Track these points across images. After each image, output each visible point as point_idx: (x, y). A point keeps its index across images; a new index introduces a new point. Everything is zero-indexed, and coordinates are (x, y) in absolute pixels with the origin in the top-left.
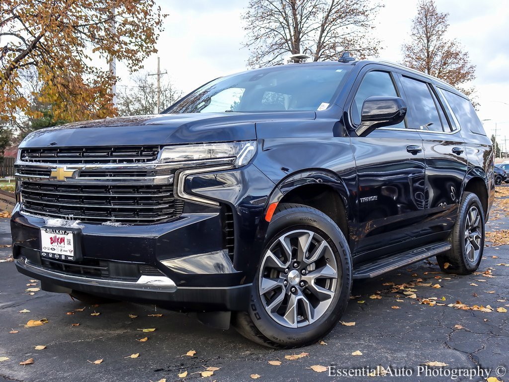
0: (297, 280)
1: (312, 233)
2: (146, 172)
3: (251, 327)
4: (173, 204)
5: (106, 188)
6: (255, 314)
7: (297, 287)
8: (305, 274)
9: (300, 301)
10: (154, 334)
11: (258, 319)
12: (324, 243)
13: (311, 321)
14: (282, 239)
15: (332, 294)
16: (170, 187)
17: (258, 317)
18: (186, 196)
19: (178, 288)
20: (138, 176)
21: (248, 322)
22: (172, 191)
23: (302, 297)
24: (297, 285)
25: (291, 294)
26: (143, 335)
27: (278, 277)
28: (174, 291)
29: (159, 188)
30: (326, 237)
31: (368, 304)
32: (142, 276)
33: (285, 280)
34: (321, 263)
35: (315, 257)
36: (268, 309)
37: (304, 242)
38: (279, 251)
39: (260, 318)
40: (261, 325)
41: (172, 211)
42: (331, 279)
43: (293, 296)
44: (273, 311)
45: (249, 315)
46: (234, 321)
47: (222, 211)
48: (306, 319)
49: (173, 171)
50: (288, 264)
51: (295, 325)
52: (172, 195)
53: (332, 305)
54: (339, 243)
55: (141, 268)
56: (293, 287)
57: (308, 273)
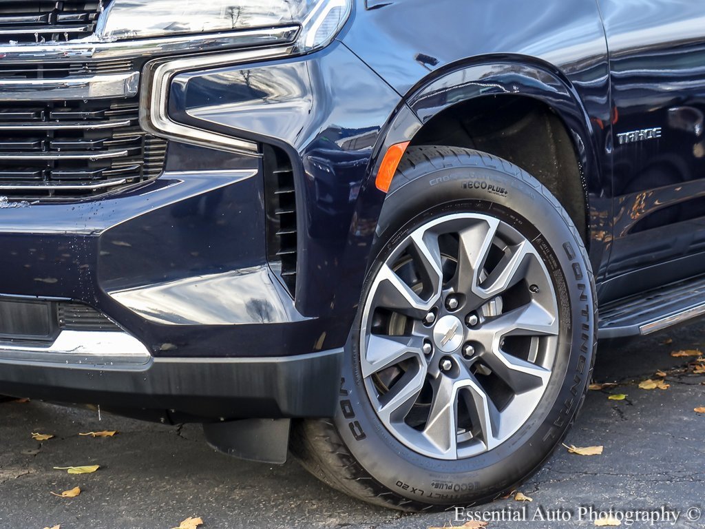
0: (457, 341)
1: (494, 222)
2: (67, 65)
3: (341, 457)
4: (138, 147)
6: (351, 425)
7: (456, 358)
8: (476, 326)
9: (463, 394)
10: (97, 479)
11: (358, 438)
12: (525, 247)
13: (492, 443)
14: (417, 235)
15: (545, 376)
16: (130, 105)
17: (359, 434)
18: (171, 127)
19: (157, 360)
20: (46, 75)
21: (332, 444)
22: (136, 114)
23: (468, 382)
24: (454, 352)
25: (440, 376)
26: (67, 483)
27: (408, 333)
28: (145, 368)
29: (101, 106)
30: (529, 231)
31: (635, 402)
32: (64, 333)
33: (427, 341)
34: (516, 297)
35: (503, 281)
36: (384, 412)
37: (475, 245)
38: (411, 267)
39: (363, 436)
40: (367, 454)
41: (135, 164)
42: (543, 337)
43: (446, 380)
44: (395, 418)
45: (335, 427)
46: (298, 444)
47: (264, 166)
48: (480, 437)
49: (138, 63)
50: (433, 300)
51: (451, 453)
52: (135, 125)
53: (545, 403)
54: (564, 246)
55: (61, 311)
56: (447, 357)
57: (484, 323)
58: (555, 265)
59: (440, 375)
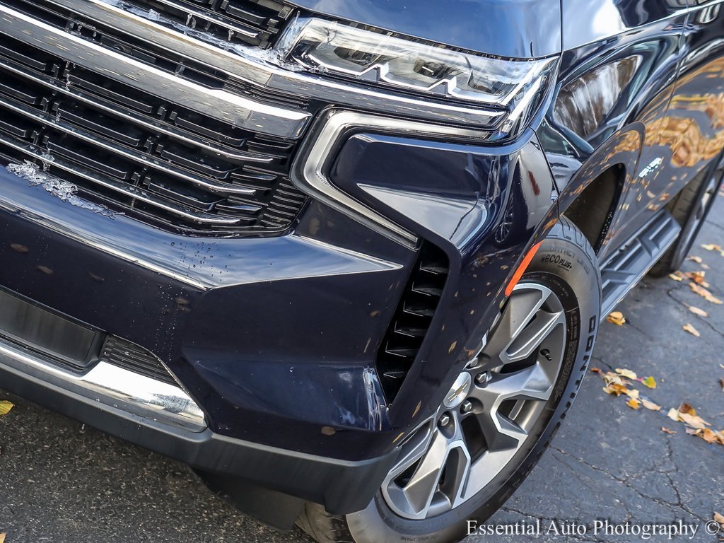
0: (462, 397)
4: (270, 189)
5: (53, 63)
7: (454, 414)
8: (483, 385)
9: (454, 454)
12: (557, 316)
13: (458, 501)
15: (522, 438)
18: (324, 187)
19: (215, 436)
23: (460, 443)
24: (455, 409)
30: (570, 303)
32: (103, 363)
35: (528, 349)
41: (259, 206)
42: (530, 401)
43: (440, 438)
44: (394, 480)
51: (424, 513)
55: (109, 344)
56: (448, 413)
57: (490, 382)
58: (575, 336)
59: (437, 431)
